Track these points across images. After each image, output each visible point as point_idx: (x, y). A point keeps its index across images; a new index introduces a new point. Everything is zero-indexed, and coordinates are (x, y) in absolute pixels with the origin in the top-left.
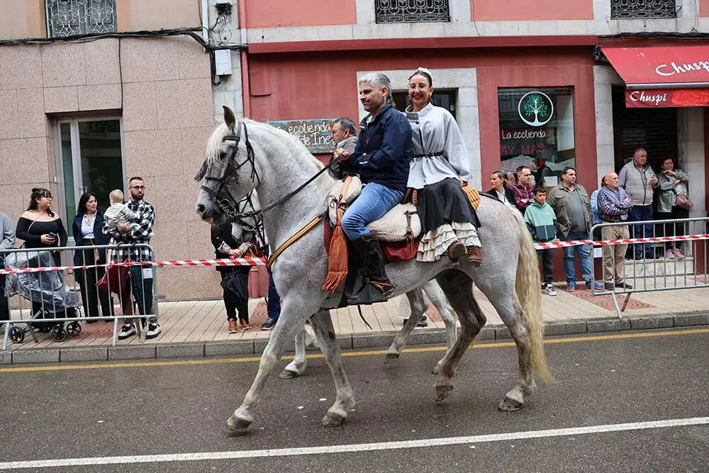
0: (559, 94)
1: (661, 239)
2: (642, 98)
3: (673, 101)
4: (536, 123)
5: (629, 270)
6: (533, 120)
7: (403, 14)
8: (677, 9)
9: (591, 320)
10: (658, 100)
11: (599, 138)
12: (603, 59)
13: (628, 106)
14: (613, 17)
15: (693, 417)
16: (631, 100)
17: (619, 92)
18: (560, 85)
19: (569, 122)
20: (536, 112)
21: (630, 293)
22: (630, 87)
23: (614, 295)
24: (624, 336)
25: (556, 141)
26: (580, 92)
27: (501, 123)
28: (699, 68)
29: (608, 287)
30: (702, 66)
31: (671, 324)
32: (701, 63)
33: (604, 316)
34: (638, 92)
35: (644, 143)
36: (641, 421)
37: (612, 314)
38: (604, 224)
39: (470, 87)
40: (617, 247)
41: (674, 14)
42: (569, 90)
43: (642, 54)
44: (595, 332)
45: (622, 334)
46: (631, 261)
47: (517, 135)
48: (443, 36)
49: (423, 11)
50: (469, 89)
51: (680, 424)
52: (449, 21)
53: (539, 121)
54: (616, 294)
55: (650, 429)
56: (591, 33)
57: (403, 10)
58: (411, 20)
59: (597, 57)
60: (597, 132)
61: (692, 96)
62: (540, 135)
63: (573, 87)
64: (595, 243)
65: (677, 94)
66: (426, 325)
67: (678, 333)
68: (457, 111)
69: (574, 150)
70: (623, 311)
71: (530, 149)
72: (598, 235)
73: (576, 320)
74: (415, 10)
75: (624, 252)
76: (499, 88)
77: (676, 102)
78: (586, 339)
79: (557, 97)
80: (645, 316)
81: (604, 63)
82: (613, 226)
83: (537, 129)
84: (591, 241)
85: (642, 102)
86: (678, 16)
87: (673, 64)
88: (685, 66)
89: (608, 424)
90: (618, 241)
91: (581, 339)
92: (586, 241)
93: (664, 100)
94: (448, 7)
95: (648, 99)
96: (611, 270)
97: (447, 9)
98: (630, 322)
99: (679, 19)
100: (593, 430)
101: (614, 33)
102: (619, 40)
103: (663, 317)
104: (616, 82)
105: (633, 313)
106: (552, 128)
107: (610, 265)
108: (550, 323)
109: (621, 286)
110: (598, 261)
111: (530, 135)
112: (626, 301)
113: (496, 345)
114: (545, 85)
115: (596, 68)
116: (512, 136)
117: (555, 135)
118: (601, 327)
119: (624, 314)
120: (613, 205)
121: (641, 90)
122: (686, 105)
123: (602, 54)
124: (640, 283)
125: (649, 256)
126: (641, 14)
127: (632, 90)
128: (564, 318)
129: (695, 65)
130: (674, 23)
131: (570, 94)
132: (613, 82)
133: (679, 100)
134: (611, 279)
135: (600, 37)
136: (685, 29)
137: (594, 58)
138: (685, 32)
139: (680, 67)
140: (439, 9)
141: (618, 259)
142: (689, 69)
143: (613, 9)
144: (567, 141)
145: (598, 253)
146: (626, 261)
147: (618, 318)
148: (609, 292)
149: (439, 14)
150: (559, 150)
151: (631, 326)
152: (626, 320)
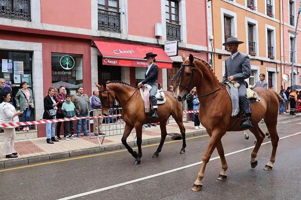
0: (77, 57)
1: (115, 116)
2: (109, 61)
3: (119, 63)
4: (67, 68)
5: (104, 128)
6: (66, 67)
7: (8, 15)
8: (121, 30)
9: (89, 148)
10: (114, 63)
11: (92, 76)
12: (95, 45)
13: (103, 64)
14: (99, 29)
15: (127, 181)
16: (105, 62)
17: (100, 58)
18: (78, 54)
19: (81, 69)
20: (67, 64)
21: (104, 137)
22: (104, 57)
23: (98, 138)
24: (102, 154)
25: (76, 76)
26: (85, 57)
27: (52, 67)
28: (128, 52)
29: (96, 135)
30: (129, 52)
31: (120, 148)
32: (129, 51)
33: (95, 147)
34: (107, 59)
35: (109, 79)
36: (109, 186)
37: (98, 145)
38: (94, 110)
39: (39, 51)
40: (99, 119)
41: (120, 32)
42: (81, 56)
43: (109, 45)
44: (91, 153)
45: (102, 153)
46: (105, 124)
47: (59, 73)
48: (27, 27)
49: (18, 15)
50: (39, 52)
51: (123, 185)
52: (31, 21)
53: (69, 67)
54: (99, 137)
55: (112, 188)
56: (90, 34)
57: (8, 12)
58: (12, 18)
59: (92, 44)
60: (92, 74)
61: (126, 62)
62: (69, 73)
63: (83, 55)
64: (91, 118)
65: (121, 61)
66: (17, 157)
67: (122, 151)
68: (32, 60)
69: (83, 80)
70: (102, 144)
71: (65, 79)
72: (92, 114)
73: (84, 149)
74: (14, 14)
75: (101, 121)
76: (52, 53)
77: (121, 64)
78: (88, 156)
79: (76, 58)
80: (110, 145)
81: (95, 47)
82: (97, 111)
83: (68, 71)
84: (89, 117)
85: (108, 63)
86: (121, 32)
87: (120, 50)
88: (124, 51)
89: (97, 189)
90: (100, 117)
91: (86, 157)
92: (87, 117)
93: (116, 63)
94: (30, 15)
95: (111, 62)
96: (97, 128)
97: (30, 16)
98: (104, 148)
99: (122, 34)
100: (91, 192)
101: (99, 36)
102: (100, 38)
103: (116, 145)
104: (99, 55)
105: (106, 145)
106: (74, 70)
107: (97, 126)
108: (73, 151)
109: (101, 134)
110: (92, 125)
111: (65, 73)
112: (103, 140)
113: (50, 163)
114: (71, 53)
115: (92, 48)
116: (57, 73)
117: (76, 74)
118: (93, 151)
119: (103, 145)
120: (98, 103)
121: (108, 58)
122: (124, 65)
123: (94, 43)
124: (108, 132)
125: (111, 122)
126: (109, 30)
127: (105, 58)
128: (79, 149)
129: (127, 51)
130: (120, 35)
131: (81, 58)
132: (98, 55)
133: (121, 63)
134: (97, 132)
135: (93, 36)
136: (123, 38)
137: (91, 44)
138: (124, 39)
139: (122, 51)
140: (26, 15)
141: (99, 124)
142: (125, 52)
143: (99, 26)
144: (80, 76)
145: (91, 122)
146: (103, 124)
147: (100, 147)
148: (96, 137)
149: (26, 17)
150: (77, 80)
151: (105, 150)
152: (103, 147)
